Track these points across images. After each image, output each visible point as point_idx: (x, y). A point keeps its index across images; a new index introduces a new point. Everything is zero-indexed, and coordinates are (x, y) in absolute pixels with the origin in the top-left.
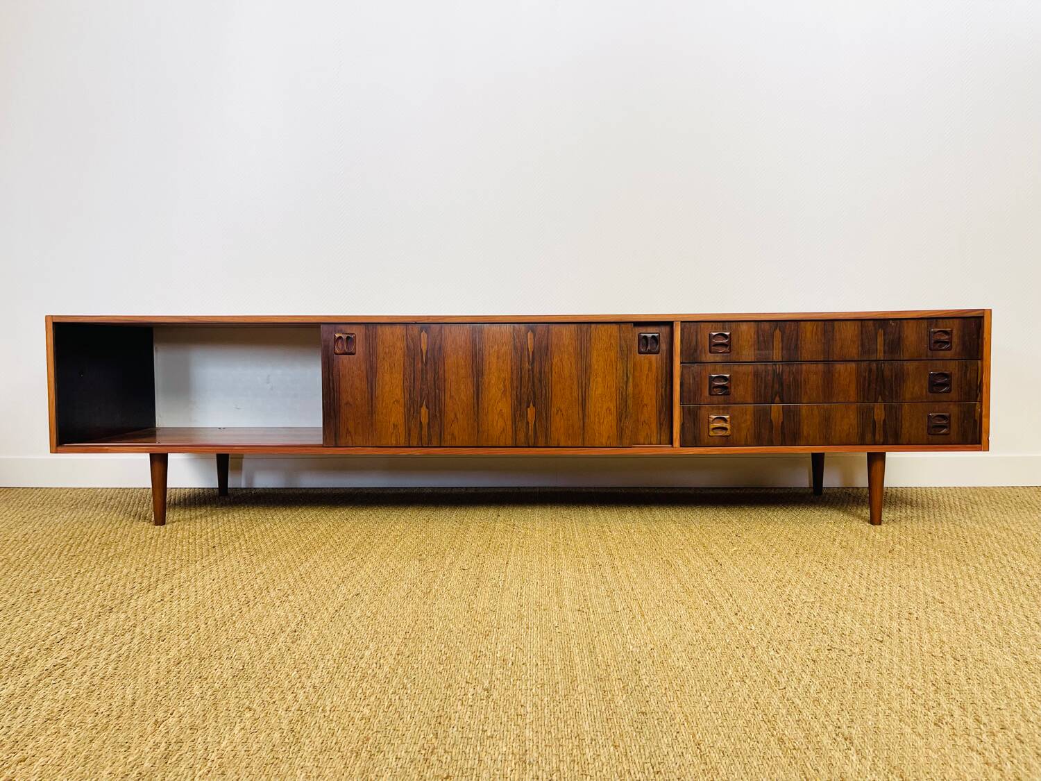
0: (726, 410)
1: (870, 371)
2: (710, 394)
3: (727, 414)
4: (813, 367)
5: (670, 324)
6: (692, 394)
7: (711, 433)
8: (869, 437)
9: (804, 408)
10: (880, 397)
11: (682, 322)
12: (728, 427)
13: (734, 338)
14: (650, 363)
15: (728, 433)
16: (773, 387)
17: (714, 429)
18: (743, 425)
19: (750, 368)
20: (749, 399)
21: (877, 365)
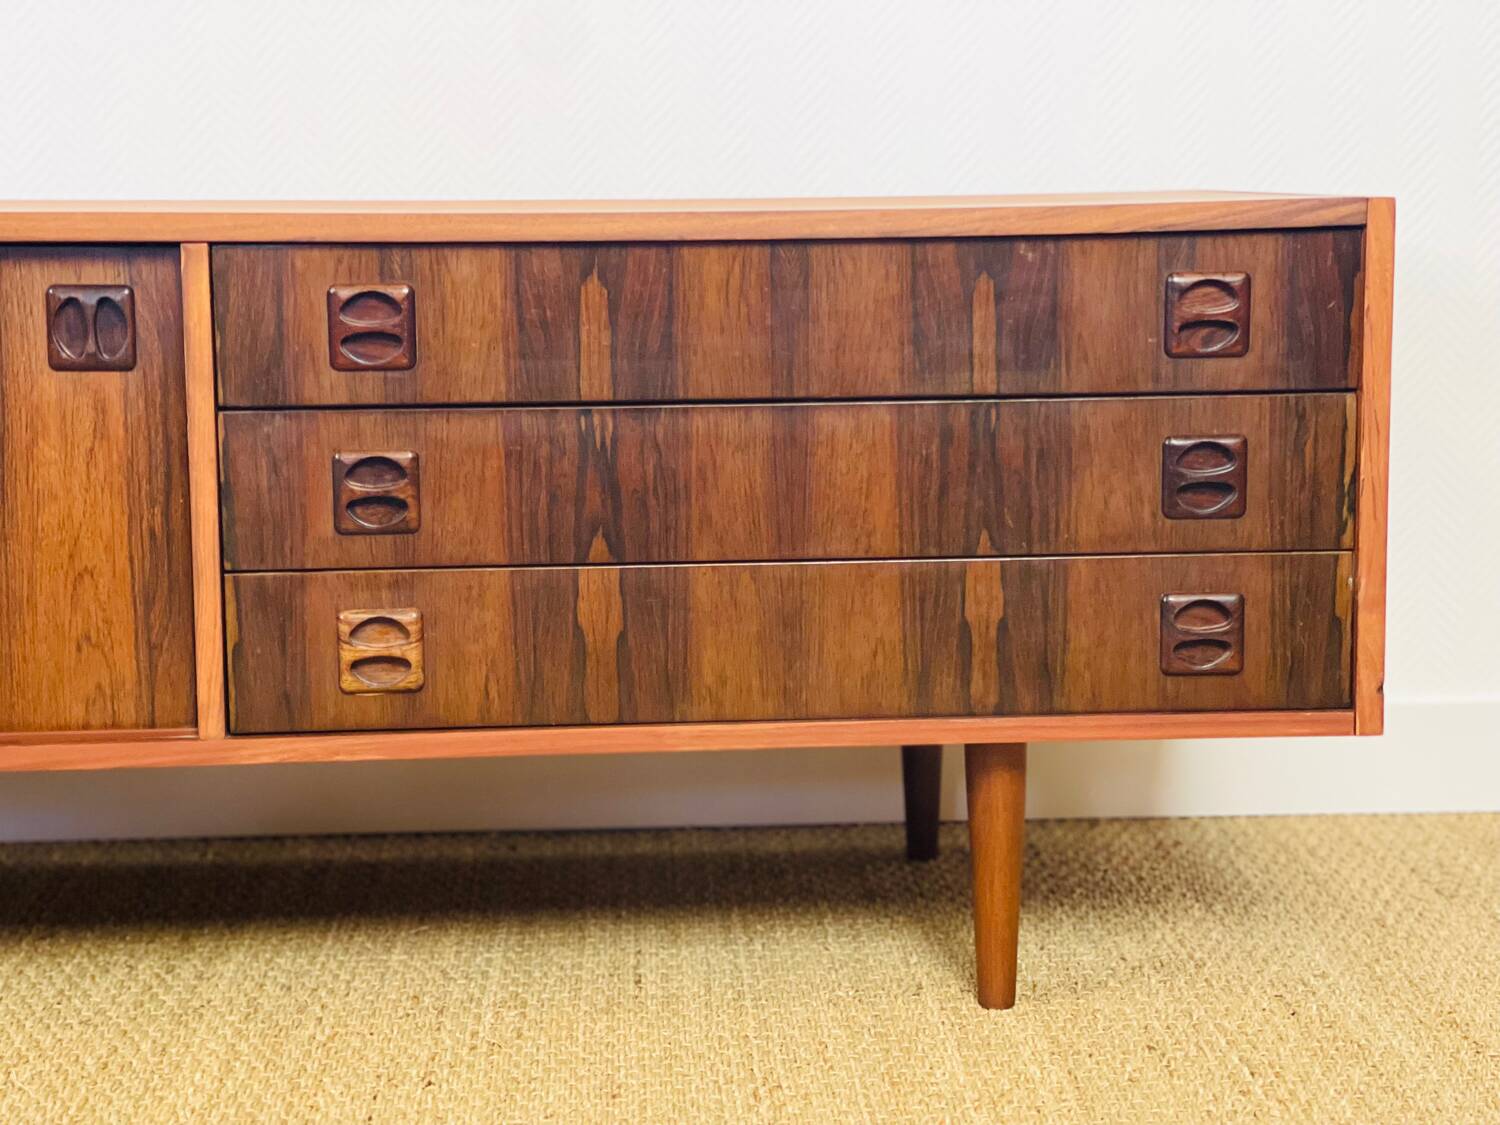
0: (403, 592)
1: (947, 437)
2: (338, 529)
3: (410, 605)
4: (730, 422)
5: (169, 249)
6: (268, 530)
7: (349, 682)
8: (945, 685)
9: (703, 581)
10: (984, 536)
11: (211, 244)
12: (413, 654)
13: (426, 310)
14: (101, 409)
15: (410, 679)
16: (580, 499)
17: (356, 665)
18: (474, 649)
19: (489, 429)
20: (493, 551)
21: (973, 413)
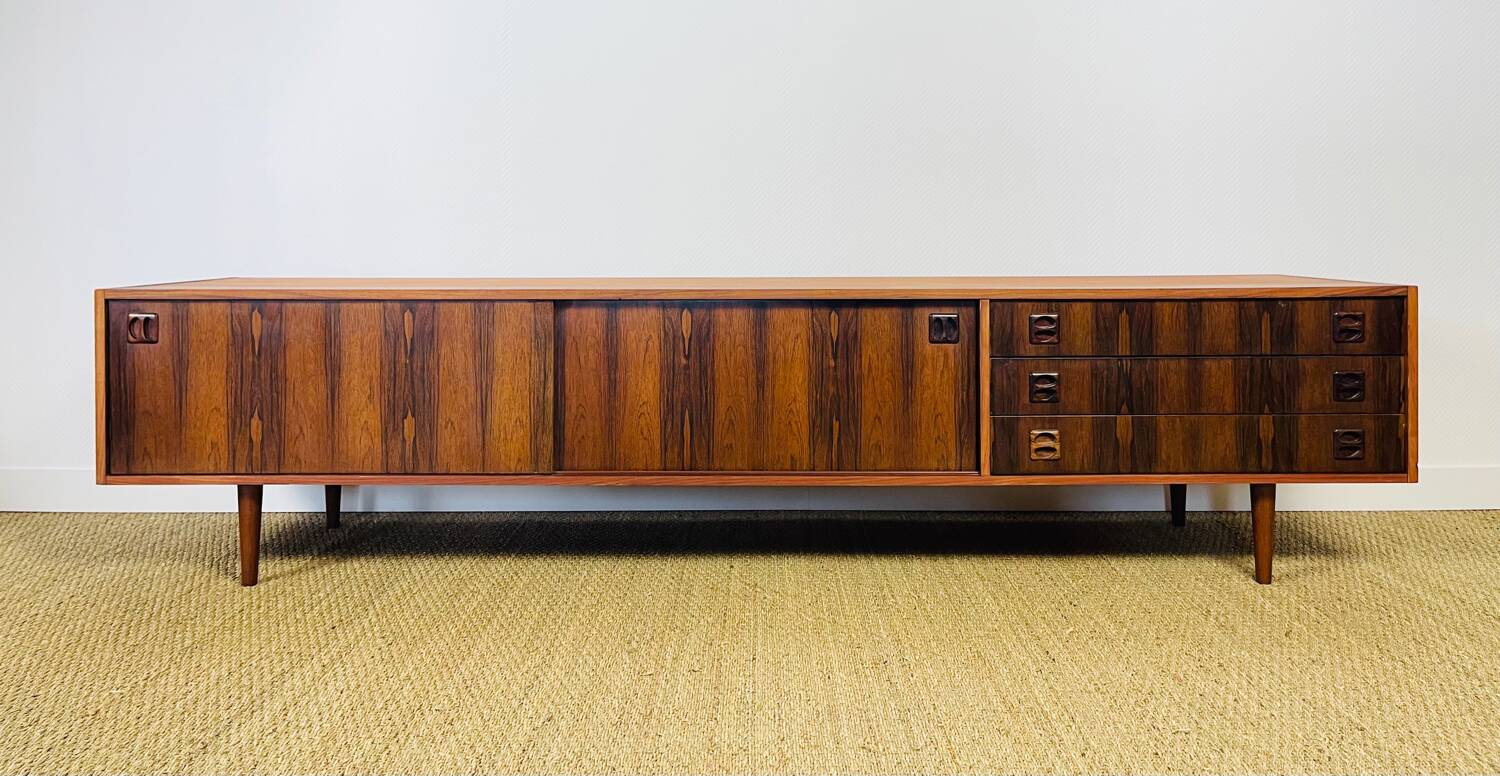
0: (1053, 424)
1: (1253, 370)
2: (1031, 401)
3: (1055, 429)
4: (1173, 364)
5: (975, 303)
6: (1006, 401)
7: (1034, 456)
8: (1252, 463)
9: (1162, 422)
10: (1267, 407)
11: (991, 301)
12: (1058, 447)
13: (1064, 323)
14: (946, 356)
15: (1057, 455)
16: (1118, 391)
17: (1037, 450)
18: (1078, 445)
19: (1086, 365)
20: (1086, 408)
21: (1262, 362)
